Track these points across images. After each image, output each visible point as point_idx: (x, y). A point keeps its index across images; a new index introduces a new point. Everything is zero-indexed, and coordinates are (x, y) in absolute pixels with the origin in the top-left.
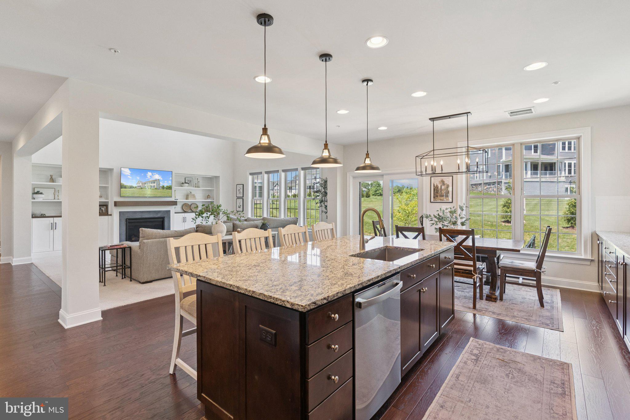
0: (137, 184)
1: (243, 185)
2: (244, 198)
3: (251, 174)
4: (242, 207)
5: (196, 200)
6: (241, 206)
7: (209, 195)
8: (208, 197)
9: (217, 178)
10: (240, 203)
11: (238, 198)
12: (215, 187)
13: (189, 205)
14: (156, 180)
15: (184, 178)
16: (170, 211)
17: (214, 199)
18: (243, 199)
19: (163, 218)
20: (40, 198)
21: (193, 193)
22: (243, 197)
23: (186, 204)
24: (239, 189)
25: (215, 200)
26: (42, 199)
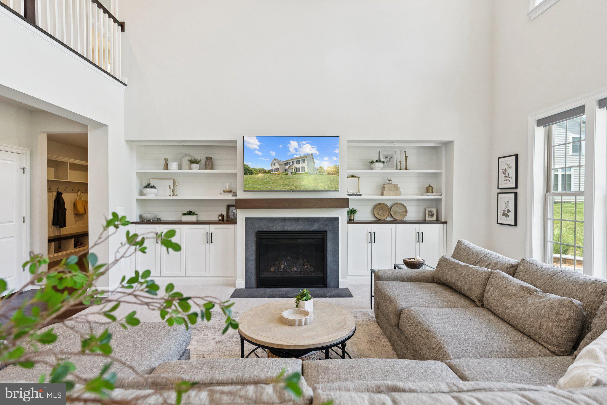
0: (271, 165)
1: (517, 156)
2: (518, 191)
3: (541, 122)
4: (512, 214)
5: (400, 196)
6: (509, 211)
7: (430, 186)
8: (429, 189)
9: (448, 144)
10: (506, 204)
11: (503, 191)
12: (444, 167)
13: (386, 205)
14: (306, 156)
15: (378, 152)
16: (337, 219)
17: (441, 195)
18: (516, 194)
19: (324, 233)
20: (151, 194)
21: (394, 182)
22: (516, 187)
23: (380, 204)
24: (506, 167)
25: (443, 197)
26: (154, 195)
